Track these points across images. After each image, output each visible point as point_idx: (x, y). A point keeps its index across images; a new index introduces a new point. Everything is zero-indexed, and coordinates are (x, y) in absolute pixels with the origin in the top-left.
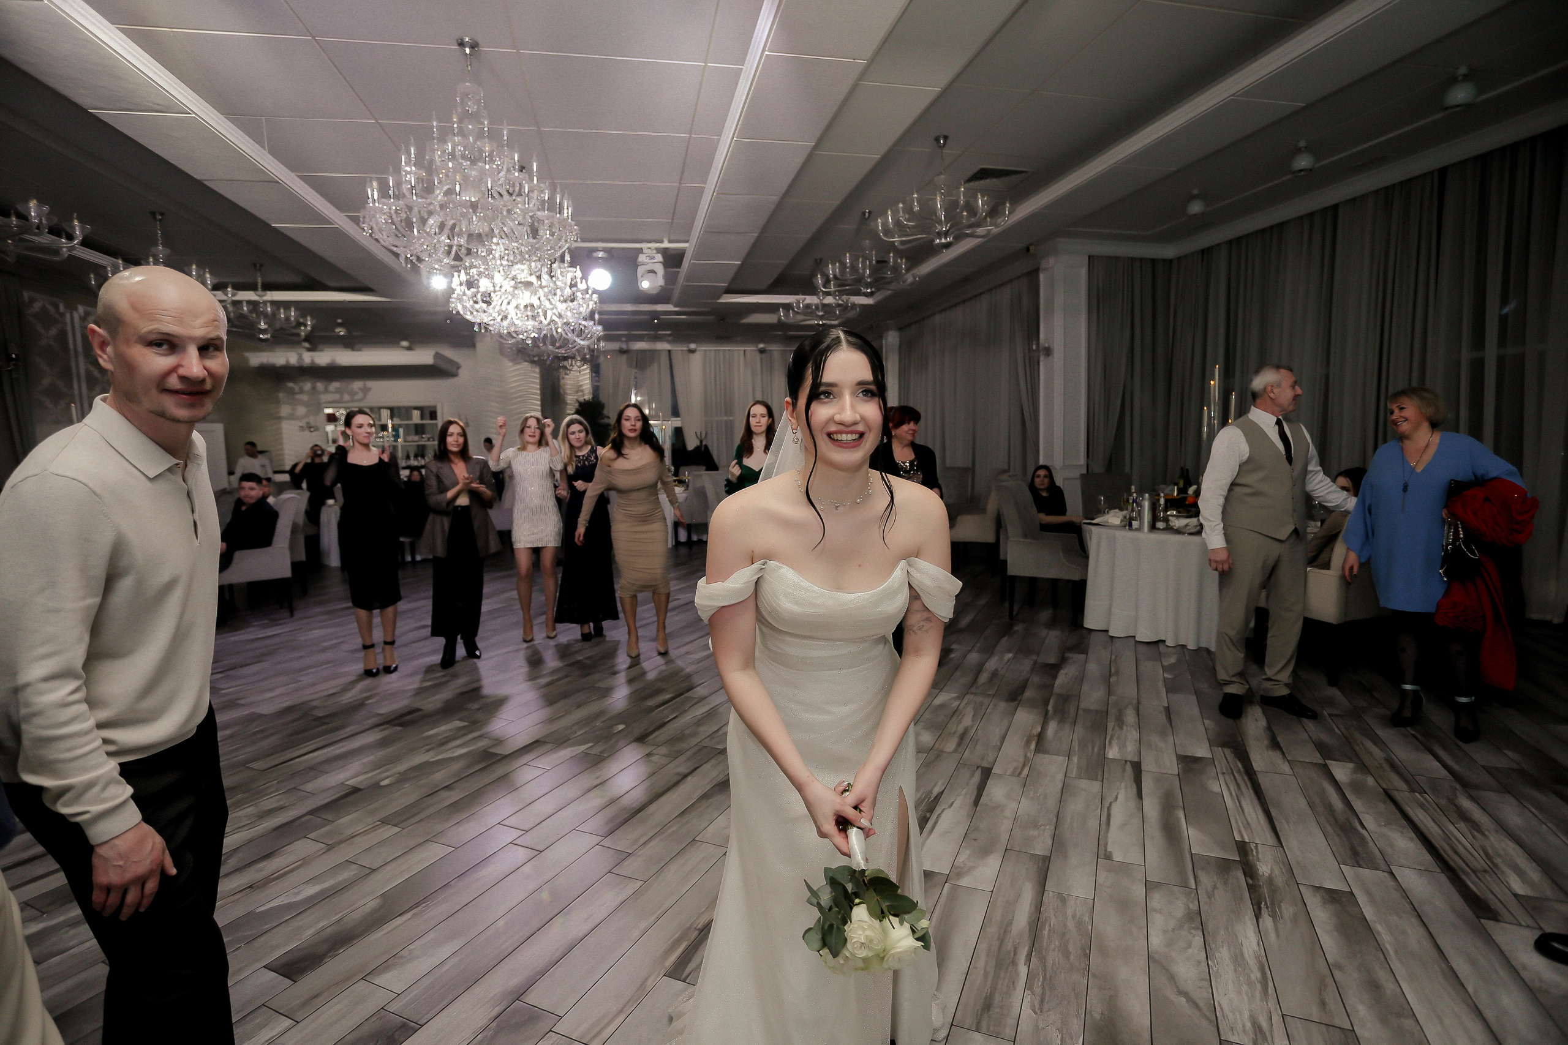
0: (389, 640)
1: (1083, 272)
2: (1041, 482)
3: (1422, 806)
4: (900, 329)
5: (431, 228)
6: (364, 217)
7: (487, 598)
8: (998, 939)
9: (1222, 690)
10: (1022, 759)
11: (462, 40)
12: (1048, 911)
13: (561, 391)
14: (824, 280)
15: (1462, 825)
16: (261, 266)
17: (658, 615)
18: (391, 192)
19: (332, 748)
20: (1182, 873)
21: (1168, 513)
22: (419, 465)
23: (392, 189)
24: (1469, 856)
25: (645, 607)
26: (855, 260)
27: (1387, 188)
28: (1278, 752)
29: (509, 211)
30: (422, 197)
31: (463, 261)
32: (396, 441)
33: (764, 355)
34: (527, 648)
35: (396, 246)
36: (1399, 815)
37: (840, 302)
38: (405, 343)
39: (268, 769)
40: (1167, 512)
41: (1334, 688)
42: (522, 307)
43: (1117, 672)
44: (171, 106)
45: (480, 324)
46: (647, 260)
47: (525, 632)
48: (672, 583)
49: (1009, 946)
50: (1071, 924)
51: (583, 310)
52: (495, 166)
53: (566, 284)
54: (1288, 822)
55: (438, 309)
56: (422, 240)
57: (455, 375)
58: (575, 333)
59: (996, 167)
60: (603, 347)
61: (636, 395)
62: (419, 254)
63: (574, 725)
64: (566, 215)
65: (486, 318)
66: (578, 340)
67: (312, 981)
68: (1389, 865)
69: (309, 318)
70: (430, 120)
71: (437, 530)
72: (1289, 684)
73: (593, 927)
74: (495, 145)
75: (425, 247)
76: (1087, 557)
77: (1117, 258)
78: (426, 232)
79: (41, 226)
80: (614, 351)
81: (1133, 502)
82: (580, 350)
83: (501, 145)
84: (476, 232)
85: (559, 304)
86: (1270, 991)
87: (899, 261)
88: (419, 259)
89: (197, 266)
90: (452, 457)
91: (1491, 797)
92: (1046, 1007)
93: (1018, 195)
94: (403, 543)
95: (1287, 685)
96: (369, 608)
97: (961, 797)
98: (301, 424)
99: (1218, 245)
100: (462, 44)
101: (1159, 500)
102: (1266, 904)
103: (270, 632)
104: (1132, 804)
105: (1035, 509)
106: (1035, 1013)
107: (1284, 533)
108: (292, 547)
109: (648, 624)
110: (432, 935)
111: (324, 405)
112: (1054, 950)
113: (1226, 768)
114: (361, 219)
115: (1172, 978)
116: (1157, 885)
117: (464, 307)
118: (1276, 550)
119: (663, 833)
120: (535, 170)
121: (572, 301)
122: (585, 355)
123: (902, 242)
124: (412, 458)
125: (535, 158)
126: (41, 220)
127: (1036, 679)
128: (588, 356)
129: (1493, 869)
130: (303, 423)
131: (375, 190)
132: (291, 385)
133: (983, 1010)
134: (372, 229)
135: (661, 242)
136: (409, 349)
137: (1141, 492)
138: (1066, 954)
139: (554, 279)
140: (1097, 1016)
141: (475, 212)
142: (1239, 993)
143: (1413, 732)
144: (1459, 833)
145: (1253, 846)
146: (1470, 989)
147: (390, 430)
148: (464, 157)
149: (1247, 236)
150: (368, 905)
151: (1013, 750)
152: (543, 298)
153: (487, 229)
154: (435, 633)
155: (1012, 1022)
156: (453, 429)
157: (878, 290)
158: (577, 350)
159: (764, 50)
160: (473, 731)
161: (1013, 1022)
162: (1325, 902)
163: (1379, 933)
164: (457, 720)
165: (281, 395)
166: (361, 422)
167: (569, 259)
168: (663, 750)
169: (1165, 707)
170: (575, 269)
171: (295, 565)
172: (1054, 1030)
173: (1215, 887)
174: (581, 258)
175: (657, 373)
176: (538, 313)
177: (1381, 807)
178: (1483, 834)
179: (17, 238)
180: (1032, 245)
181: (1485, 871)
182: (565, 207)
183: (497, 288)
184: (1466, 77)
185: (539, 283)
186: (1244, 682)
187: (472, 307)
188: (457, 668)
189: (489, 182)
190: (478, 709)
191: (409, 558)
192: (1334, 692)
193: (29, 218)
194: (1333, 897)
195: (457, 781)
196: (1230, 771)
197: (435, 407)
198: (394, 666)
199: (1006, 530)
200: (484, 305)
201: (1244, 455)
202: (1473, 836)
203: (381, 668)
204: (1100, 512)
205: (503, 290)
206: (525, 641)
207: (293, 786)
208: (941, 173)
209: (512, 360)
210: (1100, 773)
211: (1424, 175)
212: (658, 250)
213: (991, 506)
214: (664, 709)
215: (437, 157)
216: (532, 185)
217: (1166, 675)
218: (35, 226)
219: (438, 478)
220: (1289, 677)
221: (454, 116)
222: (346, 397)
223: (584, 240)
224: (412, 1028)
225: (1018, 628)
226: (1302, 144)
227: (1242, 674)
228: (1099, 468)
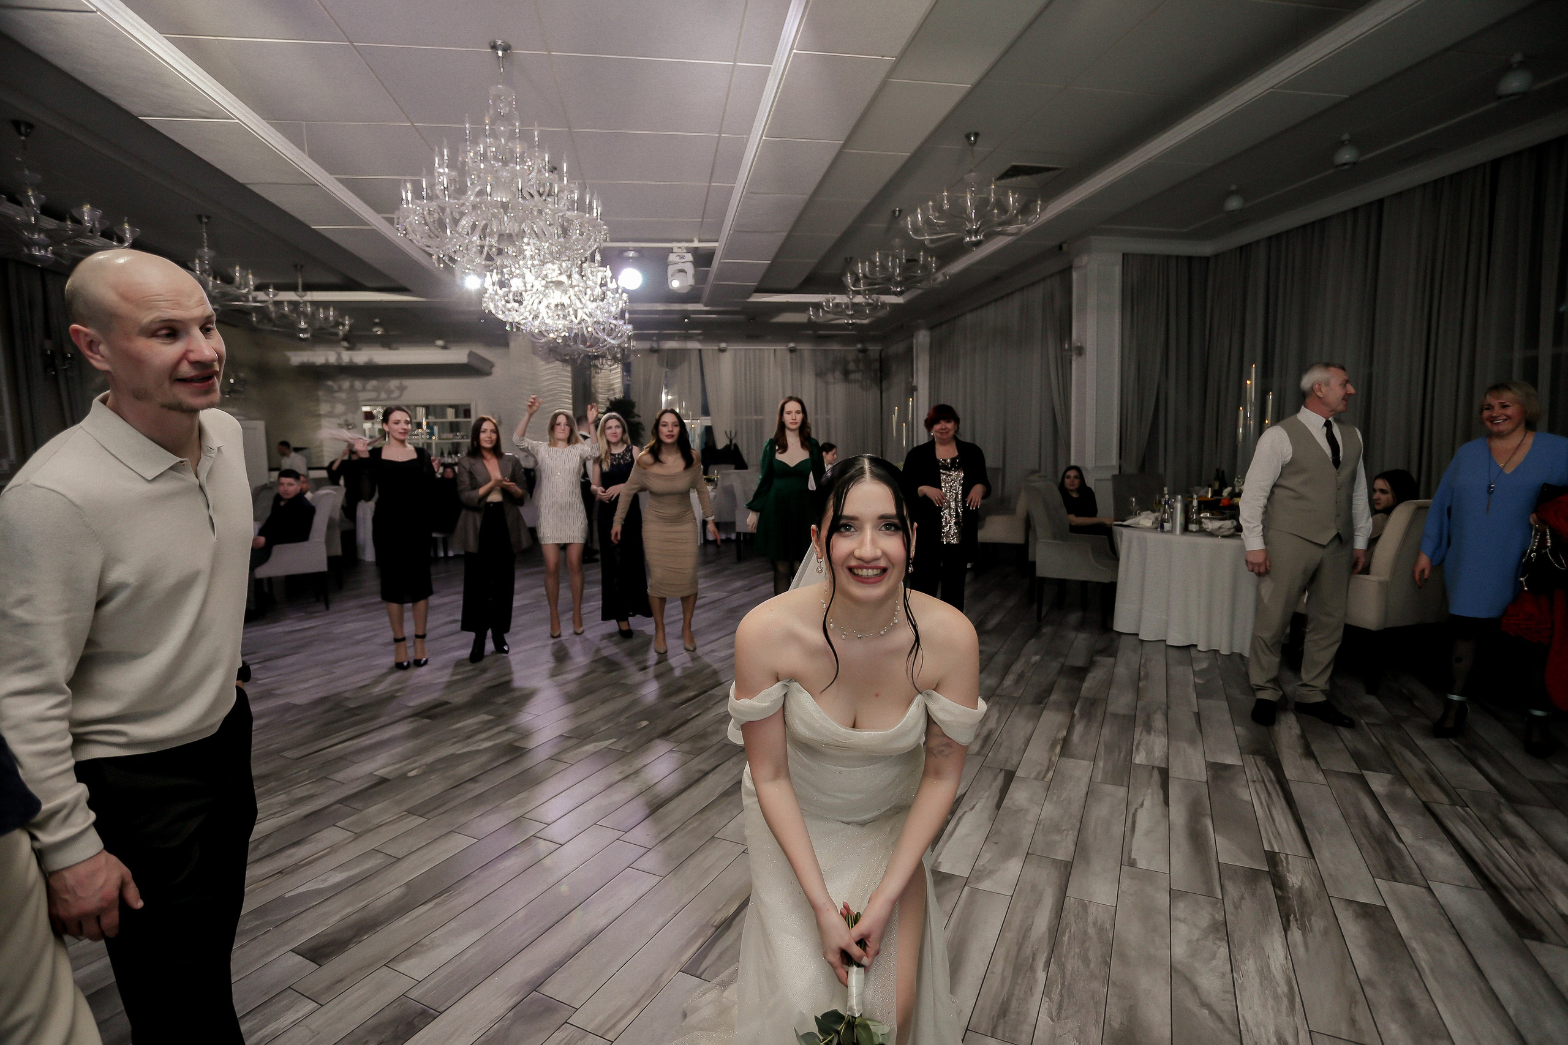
0: (420, 633)
1: (1117, 270)
2: (1071, 483)
3: (1464, 821)
4: (931, 328)
5: (463, 229)
6: (398, 218)
7: (518, 594)
8: (1017, 944)
9: (1255, 696)
10: (1046, 763)
11: (495, 43)
12: (1069, 916)
13: (593, 390)
14: (854, 279)
15: (1506, 841)
16: (302, 266)
17: (684, 613)
18: (424, 193)
19: (362, 739)
20: (1208, 882)
21: (1202, 515)
22: (453, 462)
23: (425, 190)
24: (1514, 874)
25: (673, 604)
26: (884, 258)
27: (1436, 181)
28: (1312, 761)
29: (540, 212)
30: (455, 198)
31: (494, 262)
32: (430, 438)
33: (794, 354)
34: (554, 644)
35: (430, 247)
36: (1439, 830)
37: (870, 301)
38: (440, 343)
39: (301, 757)
40: (1200, 514)
41: (1373, 696)
42: (552, 306)
43: (1147, 676)
44: (215, 112)
45: (511, 324)
46: (678, 259)
47: (552, 628)
48: (700, 581)
49: (1028, 951)
50: (1091, 931)
51: (613, 309)
52: (526, 167)
53: (596, 283)
54: (1320, 833)
55: (473, 309)
56: (455, 240)
57: (489, 374)
58: (606, 332)
59: (1026, 164)
60: (633, 346)
61: (667, 394)
62: (452, 255)
63: (598, 720)
64: (595, 215)
65: (517, 317)
66: (609, 339)
67: (337, 966)
68: (1426, 880)
69: (347, 318)
70: (463, 122)
71: (469, 525)
72: (1326, 691)
73: (611, 921)
74: (526, 146)
75: (458, 247)
76: (1117, 560)
77: (1152, 256)
78: (458, 233)
79: (94, 230)
80: (644, 350)
81: (1165, 504)
82: (611, 348)
83: (531, 146)
84: (507, 232)
85: (588, 303)
86: (1297, 1007)
87: (929, 259)
88: (452, 260)
89: (240, 268)
90: (485, 454)
91: (1539, 812)
92: (1063, 1014)
93: (1050, 193)
94: (436, 539)
95: (1323, 692)
96: (401, 601)
97: (983, 800)
98: (339, 422)
99: (1258, 242)
100: (494, 47)
101: (1191, 502)
102: (1295, 916)
103: (306, 625)
104: (1159, 810)
105: (1064, 511)
106: (1053, 1020)
107: (1325, 538)
108: (328, 542)
109: (674, 622)
110: (453, 925)
111: (363, 403)
112: (1074, 956)
113: (1257, 776)
114: (396, 220)
115: (1195, 989)
116: (1182, 894)
117: (496, 307)
118: (1318, 554)
119: (683, 829)
120: (565, 170)
121: (602, 300)
122: (616, 353)
123: (932, 241)
124: (446, 455)
125: (565, 157)
126: (94, 225)
127: (1063, 682)
128: (619, 355)
129: (1539, 888)
130: (342, 421)
131: (409, 192)
132: (330, 383)
133: (999, 1016)
134: (405, 230)
135: (692, 241)
136: (444, 348)
137: (1173, 494)
138: (1086, 961)
139: (584, 278)
140: (1116, 1026)
141: (506, 212)
142: (1264, 1006)
143: (1456, 744)
144: (1503, 851)
145: (1283, 857)
146: (1511, 1012)
147: (425, 427)
148: (496, 158)
149: (1288, 232)
150: (392, 894)
151: (1037, 754)
152: (573, 298)
153: (517, 229)
154: (465, 627)
155: (1028, 1028)
156: (486, 426)
157: (908, 289)
158: (608, 349)
159: (792, 49)
160: (499, 725)
161: (1030, 1029)
162: (1358, 916)
163: (1414, 950)
164: (484, 713)
165: (321, 393)
166: (398, 419)
167: (599, 259)
168: (686, 747)
169: (1194, 713)
170: (605, 269)
171: (331, 560)
172: (1071, 1038)
173: (1242, 898)
174: (611, 258)
175: (688, 371)
176: (569, 312)
177: (1420, 819)
178: (1529, 851)
179: (72, 241)
180: (1065, 242)
181: (1530, 890)
182: (595, 207)
183: (529, 287)
184: (1522, 65)
185: (570, 282)
186: (1277, 688)
187: (504, 306)
188: (485, 662)
189: (520, 183)
190: (505, 703)
191: (442, 554)
192: (1371, 700)
193: (83, 222)
194: (1365, 912)
195: (481, 774)
196: (1261, 779)
197: (469, 405)
198: (424, 659)
199: (1035, 530)
200: (516, 305)
201: (1288, 456)
202: (1518, 853)
203: (412, 661)
204: (1131, 514)
205: (534, 290)
206: (553, 637)
207: (323, 775)
208: (971, 171)
209: (543, 359)
210: (1126, 779)
211: (1476, 168)
212: (688, 250)
213: (1021, 507)
214: (688, 706)
215: (469, 157)
216: (561, 185)
217: (1196, 680)
218: (89, 229)
219: (471, 474)
220: (1326, 683)
221: (487, 118)
222: (383, 395)
223: (612, 240)
224: (432, 1015)
225: (1047, 630)
226: (1346, 137)
227: (1276, 681)
228: (1131, 469)
